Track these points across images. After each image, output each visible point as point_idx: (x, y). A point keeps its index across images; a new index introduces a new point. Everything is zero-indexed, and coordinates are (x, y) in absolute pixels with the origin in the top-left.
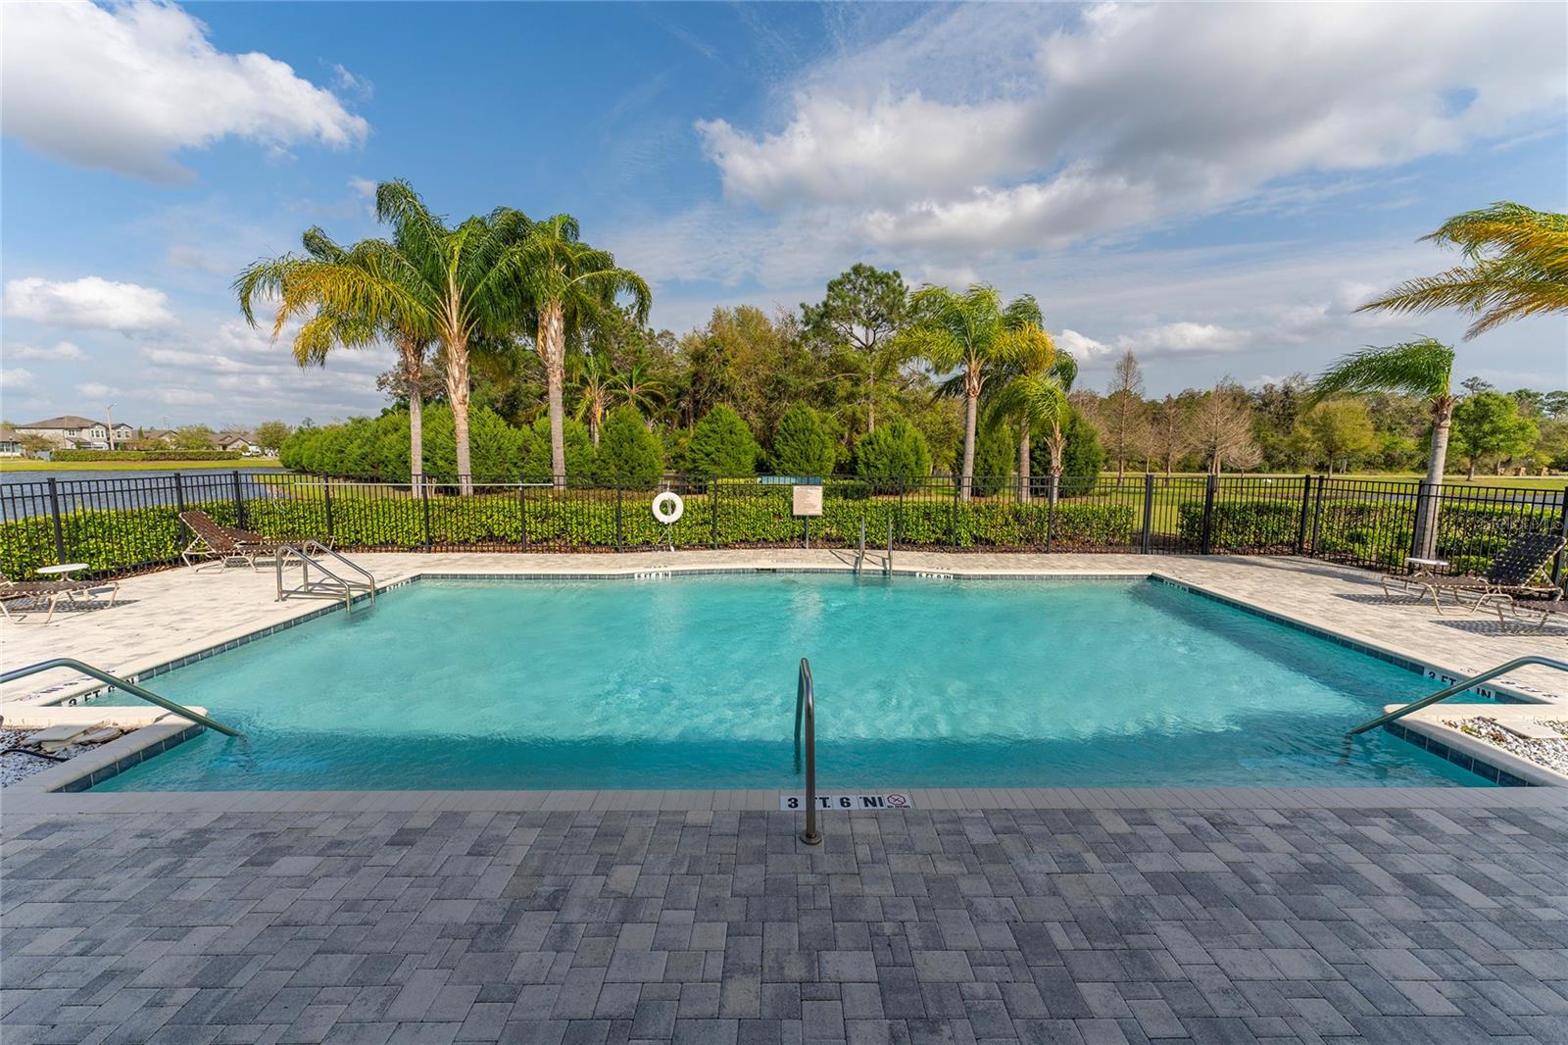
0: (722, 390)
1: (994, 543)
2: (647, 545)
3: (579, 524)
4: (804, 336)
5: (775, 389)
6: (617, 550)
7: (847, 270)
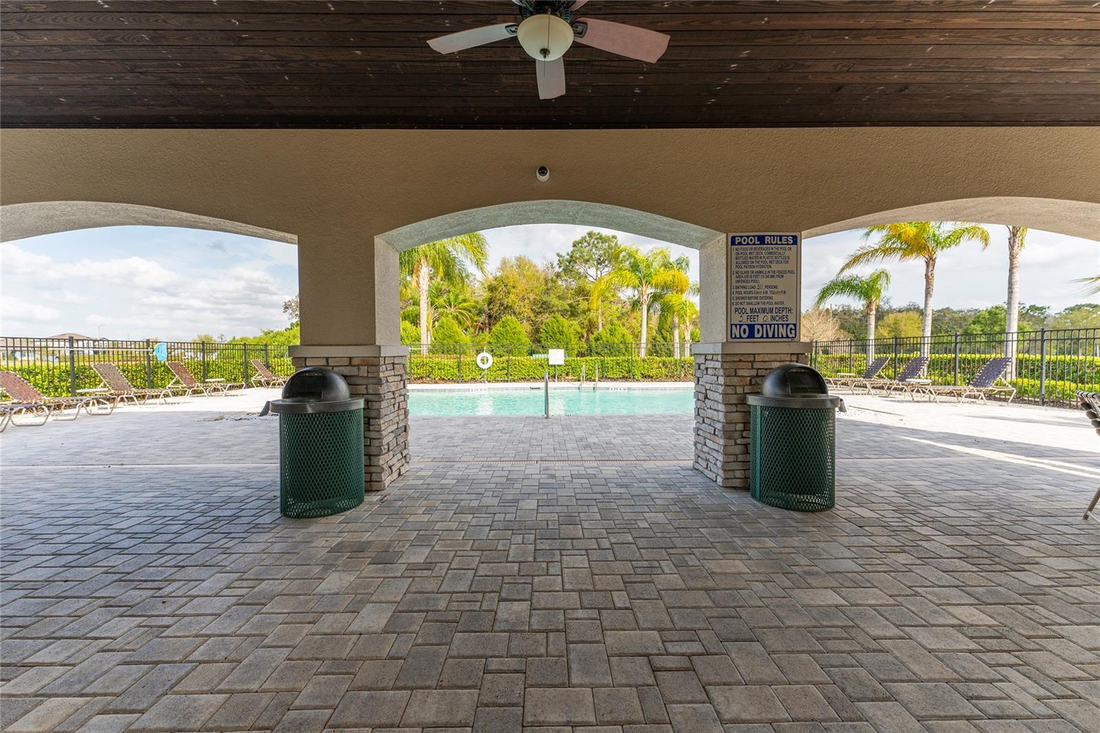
0: (508, 308)
1: (652, 377)
2: (474, 380)
3: (439, 369)
4: (558, 275)
5: (541, 307)
6: (458, 382)
7: (585, 234)
